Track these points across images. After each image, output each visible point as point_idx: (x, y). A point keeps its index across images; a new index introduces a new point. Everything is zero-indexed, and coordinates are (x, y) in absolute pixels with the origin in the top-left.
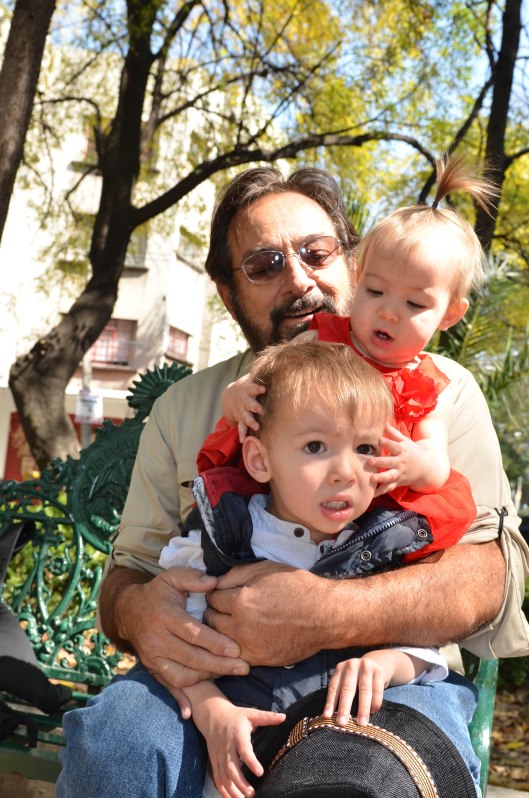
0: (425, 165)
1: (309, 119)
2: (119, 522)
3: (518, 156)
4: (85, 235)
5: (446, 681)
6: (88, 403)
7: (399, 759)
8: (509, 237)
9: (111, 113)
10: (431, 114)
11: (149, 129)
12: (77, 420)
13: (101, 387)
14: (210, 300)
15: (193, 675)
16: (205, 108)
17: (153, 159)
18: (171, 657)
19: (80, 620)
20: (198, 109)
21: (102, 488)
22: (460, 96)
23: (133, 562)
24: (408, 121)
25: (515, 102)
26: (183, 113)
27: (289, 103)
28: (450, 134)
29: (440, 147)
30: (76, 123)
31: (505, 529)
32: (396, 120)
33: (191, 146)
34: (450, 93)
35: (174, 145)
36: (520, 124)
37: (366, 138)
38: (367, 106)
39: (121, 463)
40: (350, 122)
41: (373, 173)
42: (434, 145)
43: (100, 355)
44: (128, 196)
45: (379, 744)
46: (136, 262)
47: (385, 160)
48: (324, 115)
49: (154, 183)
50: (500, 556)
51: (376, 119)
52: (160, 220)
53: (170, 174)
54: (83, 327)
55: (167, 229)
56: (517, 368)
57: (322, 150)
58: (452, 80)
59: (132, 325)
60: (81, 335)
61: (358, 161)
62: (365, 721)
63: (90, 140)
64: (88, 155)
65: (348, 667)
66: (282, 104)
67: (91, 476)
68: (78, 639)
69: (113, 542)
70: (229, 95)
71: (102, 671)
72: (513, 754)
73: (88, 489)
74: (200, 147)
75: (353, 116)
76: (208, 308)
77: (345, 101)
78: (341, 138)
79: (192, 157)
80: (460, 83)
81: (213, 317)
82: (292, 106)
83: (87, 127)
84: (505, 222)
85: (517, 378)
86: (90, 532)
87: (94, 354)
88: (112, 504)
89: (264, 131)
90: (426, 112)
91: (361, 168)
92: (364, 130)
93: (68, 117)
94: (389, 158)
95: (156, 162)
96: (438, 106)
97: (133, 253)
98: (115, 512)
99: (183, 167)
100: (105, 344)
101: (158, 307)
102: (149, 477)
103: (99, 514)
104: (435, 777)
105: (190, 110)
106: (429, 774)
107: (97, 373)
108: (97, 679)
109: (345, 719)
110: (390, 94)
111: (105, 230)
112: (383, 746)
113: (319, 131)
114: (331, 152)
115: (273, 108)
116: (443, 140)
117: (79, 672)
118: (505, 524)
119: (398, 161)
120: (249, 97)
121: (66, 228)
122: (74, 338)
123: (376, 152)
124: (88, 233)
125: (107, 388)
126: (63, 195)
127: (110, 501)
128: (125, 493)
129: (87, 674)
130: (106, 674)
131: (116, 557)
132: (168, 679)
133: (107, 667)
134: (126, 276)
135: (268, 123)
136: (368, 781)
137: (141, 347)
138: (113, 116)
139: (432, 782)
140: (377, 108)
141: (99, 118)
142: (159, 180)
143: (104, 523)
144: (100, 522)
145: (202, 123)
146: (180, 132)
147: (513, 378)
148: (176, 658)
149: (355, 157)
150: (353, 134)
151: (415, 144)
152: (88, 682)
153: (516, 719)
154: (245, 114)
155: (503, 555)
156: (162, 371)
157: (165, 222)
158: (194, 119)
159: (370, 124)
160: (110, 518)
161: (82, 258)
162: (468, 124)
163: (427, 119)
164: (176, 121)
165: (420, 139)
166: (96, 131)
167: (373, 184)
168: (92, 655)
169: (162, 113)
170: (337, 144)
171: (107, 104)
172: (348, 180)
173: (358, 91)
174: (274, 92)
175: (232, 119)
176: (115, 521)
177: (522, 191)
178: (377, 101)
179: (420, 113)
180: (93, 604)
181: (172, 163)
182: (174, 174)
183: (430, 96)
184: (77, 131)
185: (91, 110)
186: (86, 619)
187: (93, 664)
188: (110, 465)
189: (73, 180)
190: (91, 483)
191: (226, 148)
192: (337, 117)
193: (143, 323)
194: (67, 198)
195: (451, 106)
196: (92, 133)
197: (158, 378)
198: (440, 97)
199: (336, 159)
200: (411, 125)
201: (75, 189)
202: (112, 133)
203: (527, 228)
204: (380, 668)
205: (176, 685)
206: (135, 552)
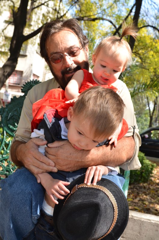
0: (114, 29)
1: (79, 12)
2: (17, 127)
3: (141, 28)
4: (8, 43)
5: (117, 175)
6: (7, 96)
8: (137, 53)
9: (18, 5)
10: (116, 13)
11: (30, 11)
12: (4, 101)
13: (11, 91)
14: (46, 66)
15: (41, 171)
16: (47, 6)
17: (30, 21)
18: (34, 165)
19: (4, 156)
20: (45, 6)
21: (12, 116)
22: (125, 8)
23: (21, 139)
24: (109, 15)
25: (142, 11)
26: (40, 7)
27: (73, 6)
28: (122, 20)
29: (118, 24)
30: (7, 8)
31: (135, 133)
32: (106, 14)
33: (42, 18)
34: (122, 7)
35: (37, 17)
36: (143, 18)
37: (96, 19)
38: (97, 9)
39: (18, 109)
40: (92, 14)
41: (98, 30)
42: (117, 23)
43: (11, 81)
44: (22, 32)
46: (24, 53)
47: (101, 26)
48: (84, 11)
49: (30, 29)
50: (134, 141)
51: (100, 13)
52: (32, 40)
53: (35, 26)
54: (7, 72)
55: (34, 43)
56: (137, 92)
57: (83, 22)
58: (123, 3)
59: (22, 72)
60: (6, 74)
61: (93, 26)
62: (95, 184)
63: (11, 14)
64: (10, 18)
66: (71, 6)
67: (9, 113)
68: (3, 162)
69: (15, 133)
70: (55, 2)
71: (10, 172)
72: (129, 202)
73: (8, 116)
74: (45, 18)
75: (93, 12)
76: (45, 69)
77: (90, 7)
78: (89, 18)
79: (43, 22)
80: (126, 4)
81: (46, 72)
82: (74, 7)
83: (10, 9)
84: (136, 48)
86: (8, 130)
87: (9, 81)
88: (15, 121)
89: (65, 14)
90: (115, 12)
91: (94, 29)
92: (96, 16)
93: (4, 6)
94: (103, 26)
95: (31, 22)
96: (119, 11)
97: (23, 50)
98: (16, 124)
99: (40, 24)
100: (13, 78)
101: (30, 67)
102: (27, 114)
103: (11, 124)
105: (43, 6)
107: (11, 87)
108: (8, 174)
109: (89, 184)
110: (105, 6)
111: (15, 42)
113: (82, 16)
114: (85, 23)
115: (68, 8)
116: (119, 21)
117: (3, 172)
118: (135, 131)
119: (105, 27)
120: (61, 3)
121: (2, 41)
122: (4, 75)
123: (99, 24)
124: (9, 43)
125: (13, 91)
126: (2, 30)
127: (14, 120)
128: (19, 118)
129: (5, 172)
131: (16, 138)
132: (33, 171)
133: (12, 170)
134: (20, 57)
135: (67, 12)
137: (24, 79)
138: (18, 7)
140: (100, 10)
141: (14, 7)
142: (32, 28)
143: (13, 127)
144: (11, 127)
145: (46, 11)
146: (39, 13)
147: (136, 94)
148: (35, 165)
149: (92, 25)
150: (92, 17)
151: (111, 22)
152: (6, 175)
153: (131, 193)
154: (59, 8)
155: (134, 140)
156: (32, 82)
157: (33, 41)
158: (44, 9)
159: (98, 15)
160: (14, 126)
161: (7, 51)
162: (127, 17)
163: (115, 15)
164: (38, 9)
165: (112, 21)
166: (13, 10)
167: (98, 34)
168: (7, 167)
169: (33, 7)
170: (87, 20)
171: (16, 3)
172: (90, 32)
173: (95, 5)
174: (69, 3)
175: (55, 10)
176: (16, 127)
177: (142, 39)
178: (100, 7)
179: (113, 13)
180: (8, 151)
181: (36, 23)
182: (37, 26)
183: (117, 8)
184: (7, 10)
185: (12, 4)
186: (5, 156)
187: (7, 169)
188: (15, 110)
189: (5, 26)
190: (9, 115)
191: (53, 19)
192: (88, 12)
193: (25, 72)
194: (3, 31)
195: (122, 11)
196: (12, 11)
197: (31, 84)
198: (119, 8)
199: (87, 25)
200: (110, 16)
201: (5, 29)
202: (18, 12)
203: (143, 50)
204: (101, 169)
205: (35, 173)
206: (22, 136)
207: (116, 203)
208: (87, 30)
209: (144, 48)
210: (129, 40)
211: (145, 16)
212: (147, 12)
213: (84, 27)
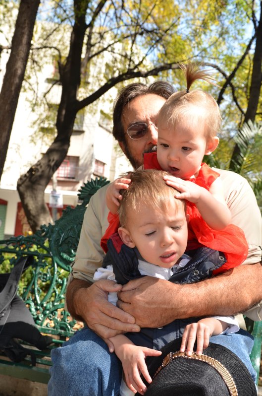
0: (222, 78)
1: (164, 56)
2: (75, 256)
4: (54, 114)
5: (238, 333)
6: (55, 197)
7: (217, 371)
9: (66, 54)
10: (225, 53)
11: (85, 62)
12: (50, 206)
13: (62, 189)
14: (116, 146)
15: (114, 332)
16: (112, 51)
17: (87, 77)
18: (102, 323)
19: (55, 304)
20: (109, 51)
21: (66, 239)
22: (240, 44)
23: (82, 277)
24: (213, 57)
26: (102, 54)
27: (154, 48)
28: (235, 62)
29: (229, 69)
30: (49, 59)
32: (208, 56)
33: (106, 70)
34: (234, 42)
35: (97, 70)
38: (193, 49)
39: (75, 226)
40: (184, 57)
42: (226, 68)
43: (61, 174)
44: (75, 95)
45: (208, 364)
46: (79, 128)
48: (171, 54)
49: (88, 89)
51: (197, 56)
53: (95, 84)
54: (53, 160)
55: (94, 111)
57: (171, 71)
58: (235, 36)
59: (77, 159)
60: (52, 164)
62: (200, 353)
63: (56, 68)
64: (55, 75)
65: (192, 327)
66: (151, 48)
67: (60, 233)
68: (55, 313)
69: (72, 266)
70: (124, 44)
71: (67, 329)
73: (59, 239)
74: (110, 70)
75: (186, 54)
76: (114, 150)
77: (182, 47)
79: (106, 76)
80: (239, 37)
81: (117, 155)
82: (156, 50)
83: (54, 61)
86: (60, 261)
87: (58, 173)
88: (71, 247)
89: (141, 62)
90: (222, 52)
93: (45, 56)
95: (88, 77)
96: (228, 49)
97: (77, 123)
98: (72, 251)
99: (102, 81)
100: (64, 168)
101: (90, 150)
102: (89, 235)
103: (65, 253)
104: (235, 380)
105: (105, 52)
106: (232, 379)
107: (61, 183)
108: (64, 333)
109: (190, 353)
110: (205, 43)
111: (64, 112)
112: (209, 365)
113: (169, 62)
114: (175, 72)
115: (146, 51)
116: (231, 66)
117: (55, 330)
120: (134, 45)
121: (44, 111)
122: (49, 166)
125: (65, 190)
126: (43, 95)
127: (70, 246)
128: (78, 242)
129: (59, 330)
130: (68, 331)
131: (74, 274)
132: (101, 334)
133: (69, 327)
134: (74, 135)
135: (144, 58)
136: (203, 382)
137: (81, 170)
138: (67, 55)
139: (234, 382)
140: (198, 50)
141: (60, 57)
142: (90, 87)
143: (67, 256)
144: (65, 256)
145: (111, 58)
146: (100, 63)
148: (104, 324)
151: (219, 69)
152: (59, 335)
154: (132, 53)
156: (95, 181)
157: (93, 108)
158: (107, 57)
159: (194, 58)
160: (70, 254)
161: (52, 126)
162: (243, 57)
163: (223, 55)
164: (98, 58)
165: (219, 65)
166: (59, 63)
168: (62, 321)
169: (91, 54)
170: (178, 68)
171: (64, 49)
172: (184, 86)
173: (188, 42)
174: (147, 43)
175: (126, 56)
176: (72, 256)
178: (198, 47)
179: (219, 52)
180: (62, 296)
181: (96, 79)
182: (97, 84)
183: (224, 44)
184: (49, 63)
185: (56, 53)
186: (58, 304)
187: (62, 325)
188: (70, 228)
189: (47, 87)
190: (61, 237)
191: (123, 71)
192: (178, 55)
193: (82, 158)
194: (45, 97)
195: (235, 49)
196: (57, 64)
197: (93, 185)
198: (229, 44)
199: (178, 76)
200: (215, 59)
201: (48, 92)
202: (67, 64)
204: (207, 327)
205: (105, 337)
206: (83, 271)
207: (235, 386)
208: (179, 83)
210: (248, 94)
213: (173, 79)
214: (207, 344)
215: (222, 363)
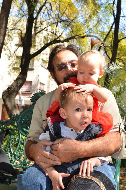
1: (71, 32)
3: (121, 39)
4: (19, 61)
5: (108, 165)
6: (21, 101)
7: (97, 184)
8: (120, 59)
9: (25, 32)
10: (100, 30)
11: (34, 36)
12: (18, 105)
13: (24, 97)
14: (49, 76)
15: (48, 165)
16: (47, 31)
17: (35, 43)
18: (43, 161)
19: (20, 153)
20: (45, 31)
21: (25, 121)
22: (107, 26)
24: (95, 32)
25: (120, 27)
26: (42, 32)
28: (105, 35)
29: (103, 38)
30: (16, 35)
32: (92, 32)
33: (44, 39)
34: (105, 25)
35: (40, 39)
36: (122, 32)
38: (85, 29)
39: (29, 115)
42: (101, 38)
43: (23, 90)
44: (29, 52)
46: (31, 67)
48: (75, 31)
51: (87, 32)
52: (37, 57)
53: (39, 46)
54: (19, 83)
55: (39, 59)
56: (123, 90)
57: (75, 39)
58: (105, 22)
59: (31, 82)
60: (19, 85)
61: (84, 42)
62: (89, 175)
63: (20, 39)
64: (19, 42)
65: (84, 162)
66: (65, 29)
67: (22, 119)
68: (20, 158)
70: (52, 27)
71: (26, 165)
72: (125, 182)
73: (22, 121)
74: (46, 39)
75: (82, 31)
77: (80, 28)
78: (79, 37)
79: (44, 42)
80: (107, 23)
81: (50, 80)
82: (67, 29)
84: (119, 55)
85: (123, 92)
86: (22, 132)
88: (27, 125)
89: (61, 35)
90: (99, 30)
91: (84, 44)
92: (85, 35)
93: (14, 33)
96: (102, 28)
97: (31, 65)
98: (28, 127)
99: (42, 45)
100: (24, 87)
101: (37, 78)
102: (36, 119)
103: (25, 128)
105: (43, 31)
106: (105, 187)
107: (23, 94)
108: (25, 167)
109: (84, 175)
110: (91, 26)
111: (24, 60)
112: (94, 181)
113: (74, 35)
114: (77, 40)
115: (63, 30)
116: (103, 36)
117: (21, 165)
120: (57, 27)
121: (15, 60)
122: (17, 86)
128: (30, 122)
129: (23, 166)
130: (27, 166)
131: (29, 138)
132: (42, 166)
133: (27, 164)
134: (29, 71)
135: (62, 34)
136: (90, 189)
137: (33, 87)
138: (25, 33)
140: (88, 29)
141: (22, 33)
142: (36, 48)
144: (25, 129)
145: (46, 34)
146: (41, 36)
148: (44, 161)
149: (83, 41)
150: (82, 35)
152: (23, 168)
153: (125, 174)
154: (56, 31)
156: (38, 93)
157: (38, 57)
158: (44, 33)
159: (86, 33)
160: (27, 129)
161: (18, 67)
162: (109, 32)
164: (40, 34)
165: (98, 36)
166: (21, 37)
167: (87, 47)
168: (24, 161)
169: (37, 32)
170: (78, 38)
171: (23, 30)
172: (81, 46)
173: (83, 25)
174: (63, 26)
175: (53, 33)
176: (28, 129)
177: (123, 48)
179: (98, 30)
180: (24, 149)
181: (39, 44)
183: (100, 26)
184: (17, 37)
185: (20, 32)
186: (22, 153)
187: (24, 163)
188: (27, 116)
189: (16, 48)
191: (52, 40)
192: (78, 32)
193: (33, 82)
194: (14, 53)
195: (105, 28)
196: (20, 37)
197: (38, 95)
198: (102, 26)
201: (16, 50)
202: (25, 37)
203: (124, 56)
204: (92, 162)
205: (44, 168)
206: (33, 137)
208: (79, 45)
209: (125, 54)
210: (112, 50)
211: (123, 31)
212: (124, 27)
213: (76, 43)
214: (92, 171)
215: (100, 180)
